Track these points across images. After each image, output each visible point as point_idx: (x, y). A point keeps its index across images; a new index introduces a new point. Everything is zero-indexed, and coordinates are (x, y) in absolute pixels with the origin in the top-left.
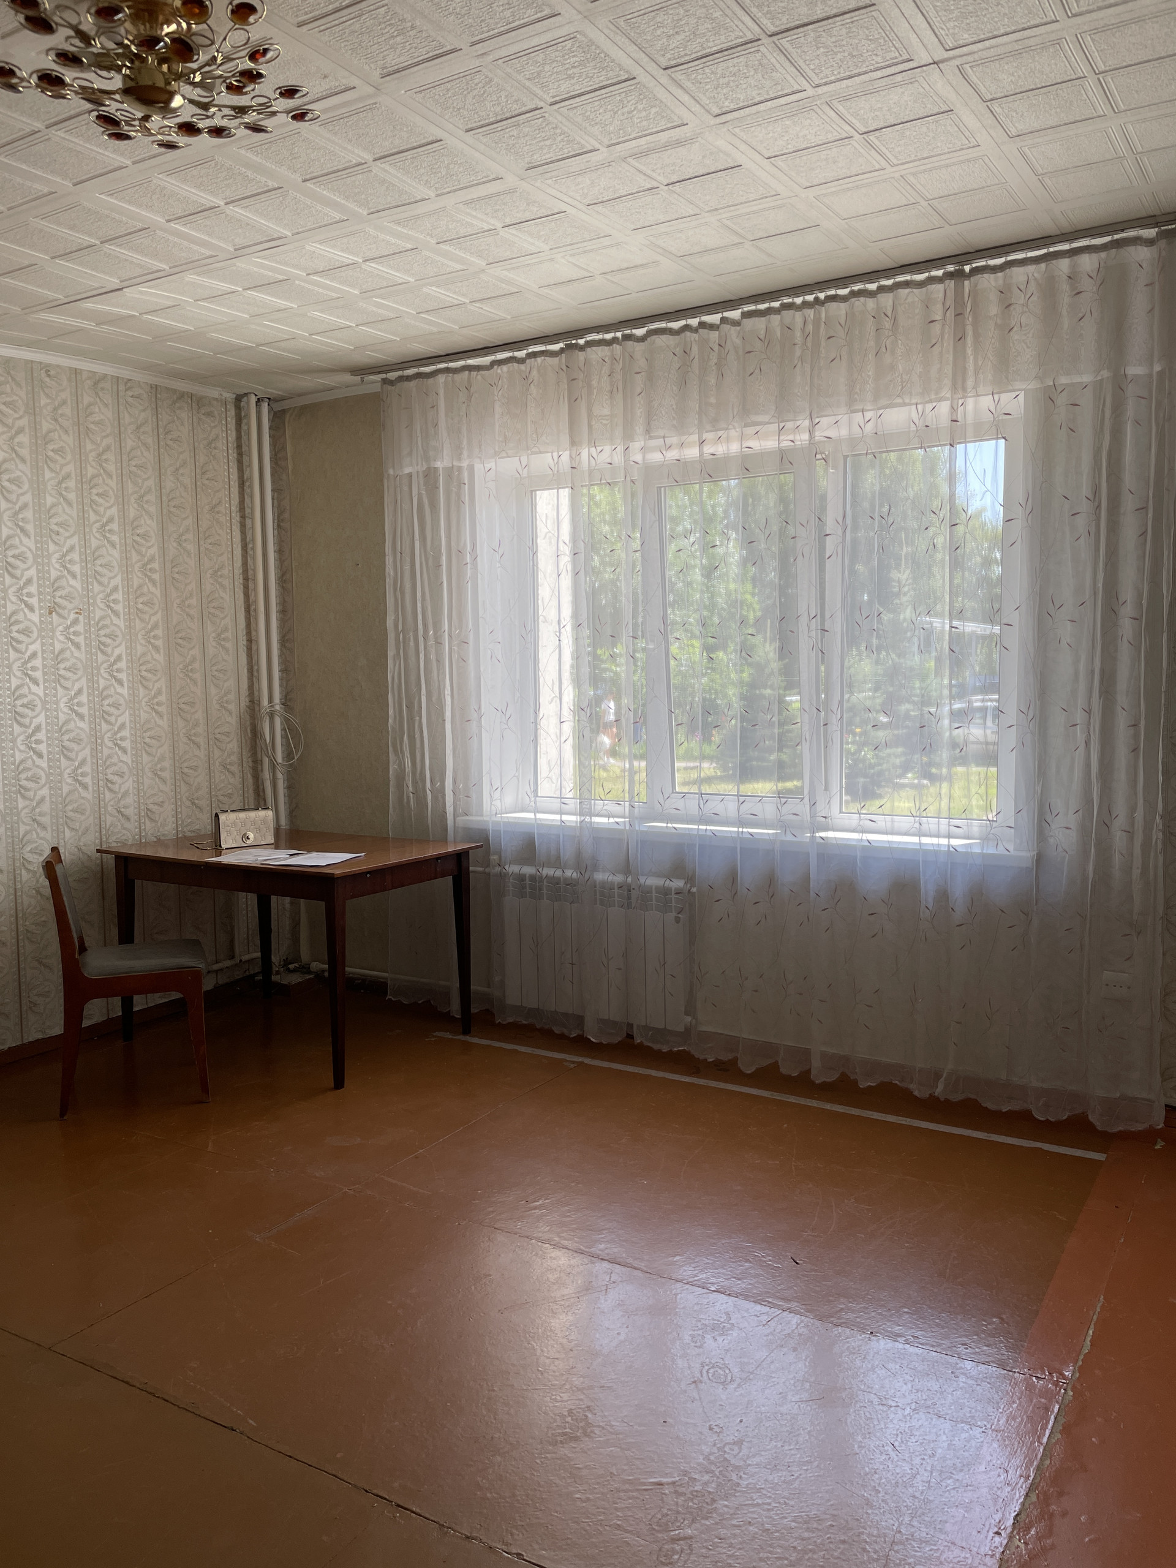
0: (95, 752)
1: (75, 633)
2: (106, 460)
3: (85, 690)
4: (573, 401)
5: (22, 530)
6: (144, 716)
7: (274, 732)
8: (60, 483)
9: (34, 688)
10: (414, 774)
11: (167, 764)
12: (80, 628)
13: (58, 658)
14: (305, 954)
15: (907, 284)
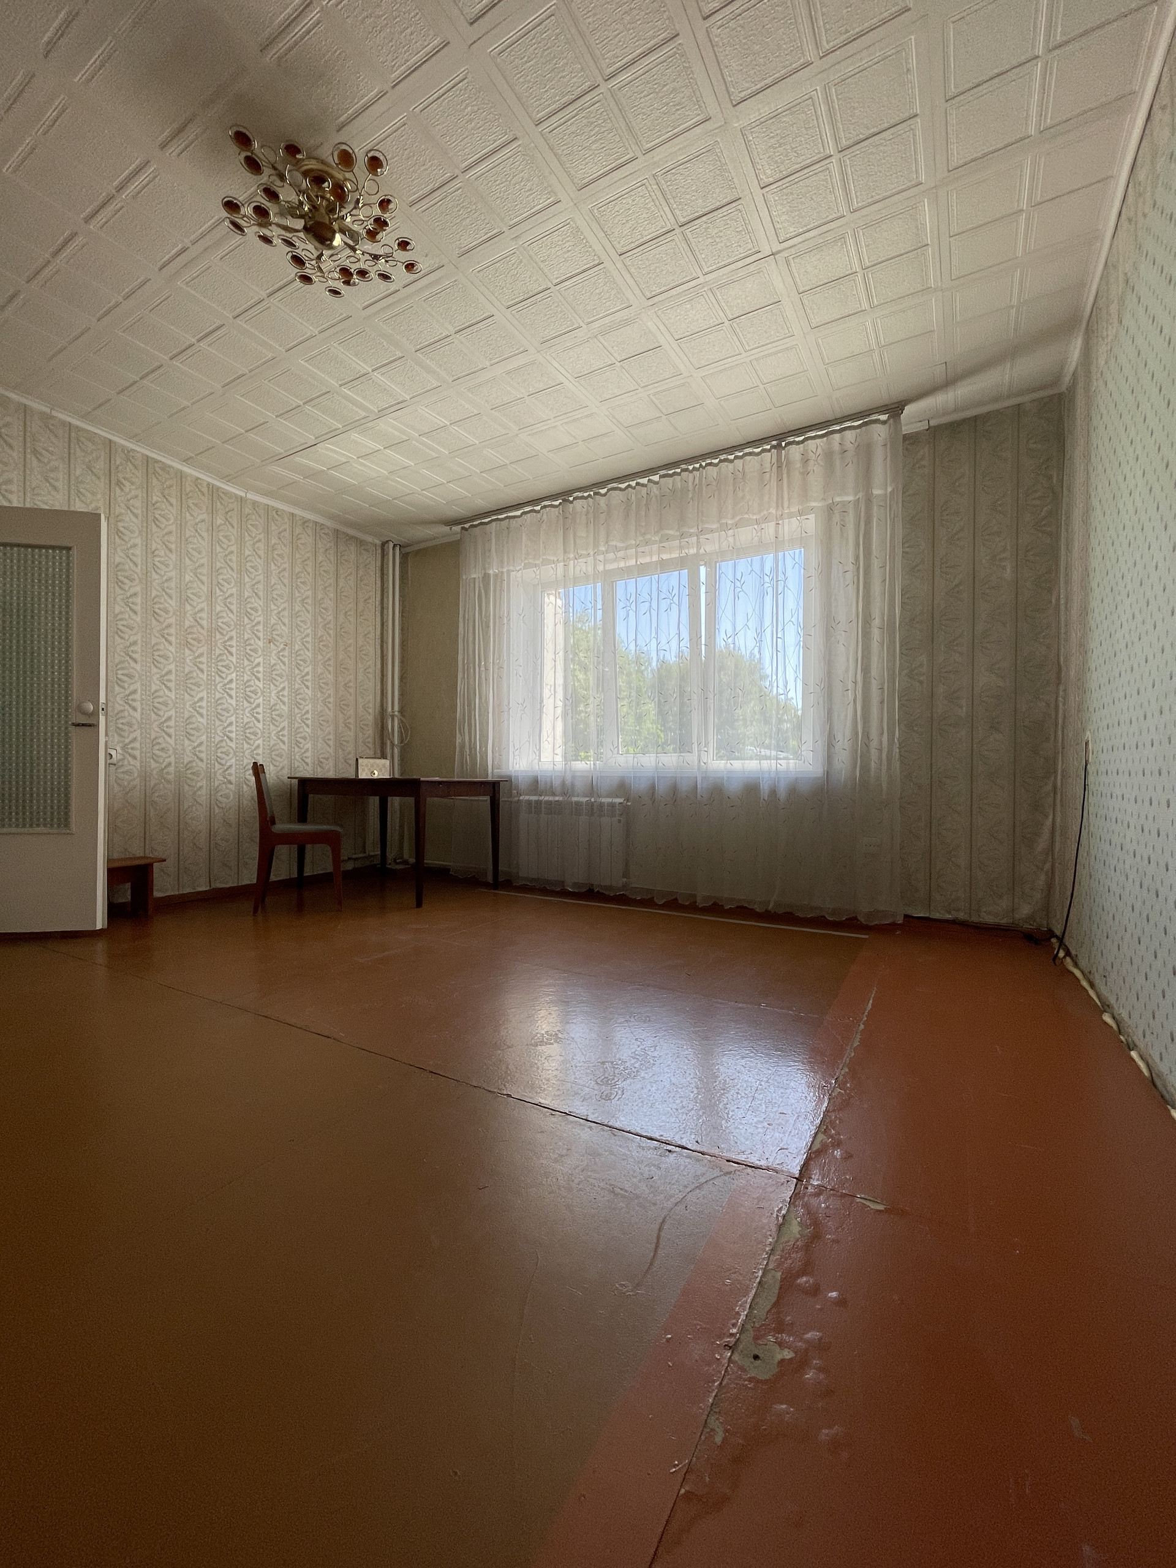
0: (291, 724)
1: (282, 656)
2: (307, 565)
3: (287, 688)
4: (565, 530)
5: (256, 594)
6: (319, 708)
7: (394, 726)
8: (279, 573)
9: (257, 682)
10: (470, 745)
11: (331, 737)
12: (286, 653)
13: (272, 667)
14: (406, 856)
15: (750, 454)
